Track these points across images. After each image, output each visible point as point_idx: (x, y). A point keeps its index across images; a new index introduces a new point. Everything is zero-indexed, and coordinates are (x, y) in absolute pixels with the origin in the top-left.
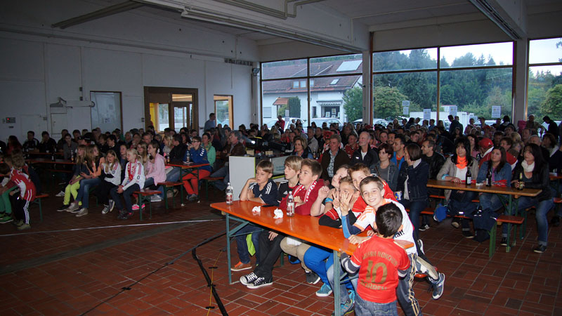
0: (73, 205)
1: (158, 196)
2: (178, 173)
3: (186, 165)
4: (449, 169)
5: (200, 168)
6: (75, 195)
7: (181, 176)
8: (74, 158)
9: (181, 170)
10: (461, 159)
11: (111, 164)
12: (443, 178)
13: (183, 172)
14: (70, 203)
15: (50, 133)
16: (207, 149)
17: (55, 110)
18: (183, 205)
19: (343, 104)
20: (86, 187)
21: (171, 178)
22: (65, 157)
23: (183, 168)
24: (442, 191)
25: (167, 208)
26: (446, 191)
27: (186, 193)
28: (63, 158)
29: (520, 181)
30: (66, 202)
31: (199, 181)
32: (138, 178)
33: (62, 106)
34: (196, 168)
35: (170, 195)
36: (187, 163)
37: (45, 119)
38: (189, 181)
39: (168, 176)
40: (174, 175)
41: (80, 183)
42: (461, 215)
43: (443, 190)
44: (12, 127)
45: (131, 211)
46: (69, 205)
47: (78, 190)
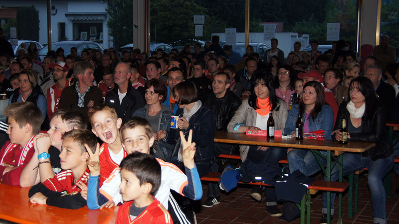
4: (246, 116)
10: (263, 101)
12: (237, 129)
19: (108, 20)
24: (236, 148)
26: (242, 148)
29: (342, 130)
42: (258, 181)
43: (237, 146)
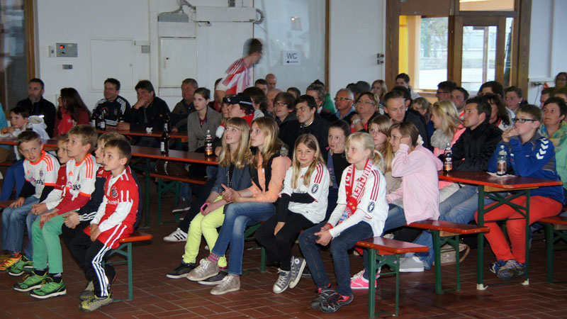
0: (205, 263)
1: (417, 259)
2: (472, 203)
3: (496, 181)
5: (534, 193)
6: (212, 239)
7: (481, 210)
8: (213, 149)
9: (483, 194)
11: (304, 170)
13: (487, 201)
14: (199, 258)
15: (155, 85)
16: (556, 141)
17: (171, 28)
18: (481, 287)
20: (239, 224)
21: (453, 213)
22: (191, 147)
23: (487, 189)
25: (439, 290)
27: (491, 257)
28: (185, 148)
30: (189, 257)
31: (528, 227)
32: (371, 208)
33: (185, 19)
34: (523, 192)
35: (448, 257)
36: (499, 176)
37: (146, 49)
38: (501, 223)
39: (445, 208)
40: (460, 208)
41: (225, 212)
44: (70, 67)
45: (348, 291)
46: (197, 264)
47: (218, 229)
